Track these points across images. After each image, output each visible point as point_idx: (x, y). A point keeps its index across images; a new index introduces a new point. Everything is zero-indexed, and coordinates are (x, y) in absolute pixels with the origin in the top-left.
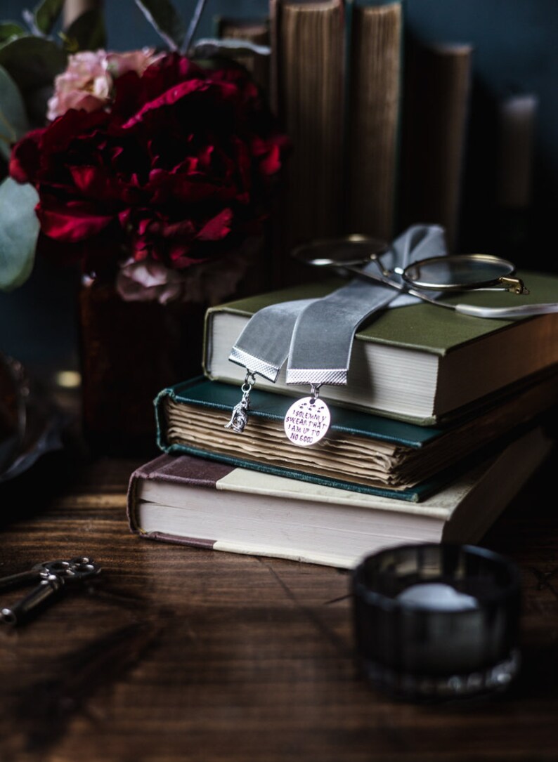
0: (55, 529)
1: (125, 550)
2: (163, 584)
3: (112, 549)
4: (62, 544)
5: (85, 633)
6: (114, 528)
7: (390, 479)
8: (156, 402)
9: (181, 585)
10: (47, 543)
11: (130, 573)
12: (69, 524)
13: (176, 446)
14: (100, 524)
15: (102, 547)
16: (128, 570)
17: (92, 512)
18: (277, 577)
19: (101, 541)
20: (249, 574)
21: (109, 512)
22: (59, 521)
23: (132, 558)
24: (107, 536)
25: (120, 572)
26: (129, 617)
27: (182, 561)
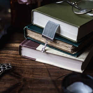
0: (4, 53)
1: (18, 60)
2: (24, 71)
3: (15, 60)
4: (6, 58)
5: (8, 85)
6: (16, 53)
7: (71, 51)
8: (24, 29)
9: (28, 72)
10: (3, 57)
11: (18, 67)
12: (7, 52)
13: (28, 38)
14: (14, 52)
15: (14, 59)
16: (18, 66)
17: (12, 48)
18: (48, 70)
19: (14, 57)
20: (42, 68)
21: (16, 49)
22: (5, 51)
23: (19, 62)
24: (15, 56)
25: (16, 67)
26: (17, 81)
27: (29, 64)
